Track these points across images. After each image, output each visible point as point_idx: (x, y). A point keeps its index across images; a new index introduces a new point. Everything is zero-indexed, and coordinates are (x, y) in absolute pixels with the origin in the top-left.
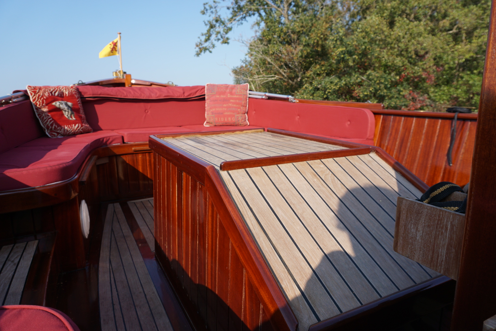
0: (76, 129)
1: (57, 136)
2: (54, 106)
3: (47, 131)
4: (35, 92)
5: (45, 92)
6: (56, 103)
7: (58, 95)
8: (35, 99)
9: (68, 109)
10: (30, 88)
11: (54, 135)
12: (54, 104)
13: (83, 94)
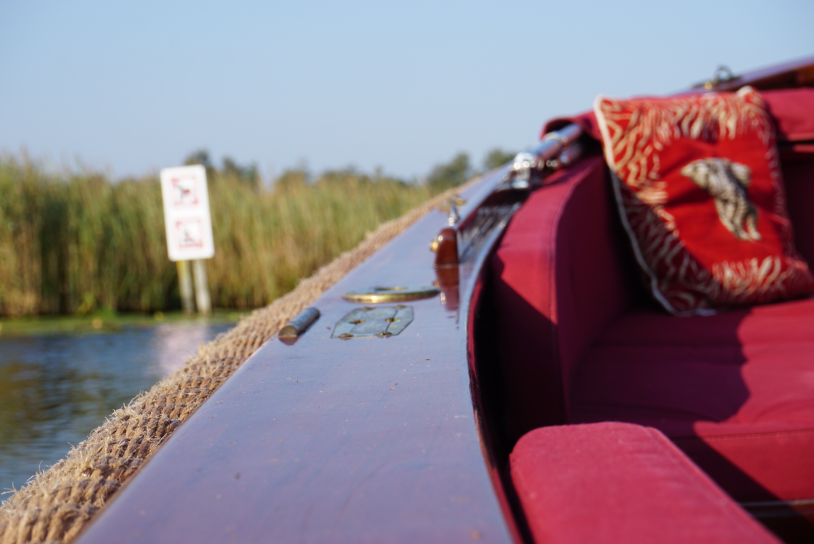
0: (764, 280)
1: (696, 306)
2: (689, 180)
3: (659, 285)
4: (624, 124)
5: (658, 121)
6: (695, 169)
7: (702, 133)
8: (624, 151)
9: (736, 194)
10: (607, 108)
11: (685, 303)
12: (687, 170)
13: (785, 127)
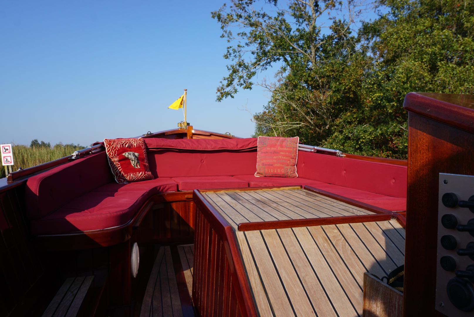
0: (140, 176)
1: (124, 182)
2: (124, 156)
3: (116, 178)
4: (110, 144)
5: (118, 144)
6: (125, 154)
7: (128, 146)
8: (110, 150)
9: (135, 159)
10: (106, 141)
11: (121, 181)
12: (124, 154)
13: (148, 145)
